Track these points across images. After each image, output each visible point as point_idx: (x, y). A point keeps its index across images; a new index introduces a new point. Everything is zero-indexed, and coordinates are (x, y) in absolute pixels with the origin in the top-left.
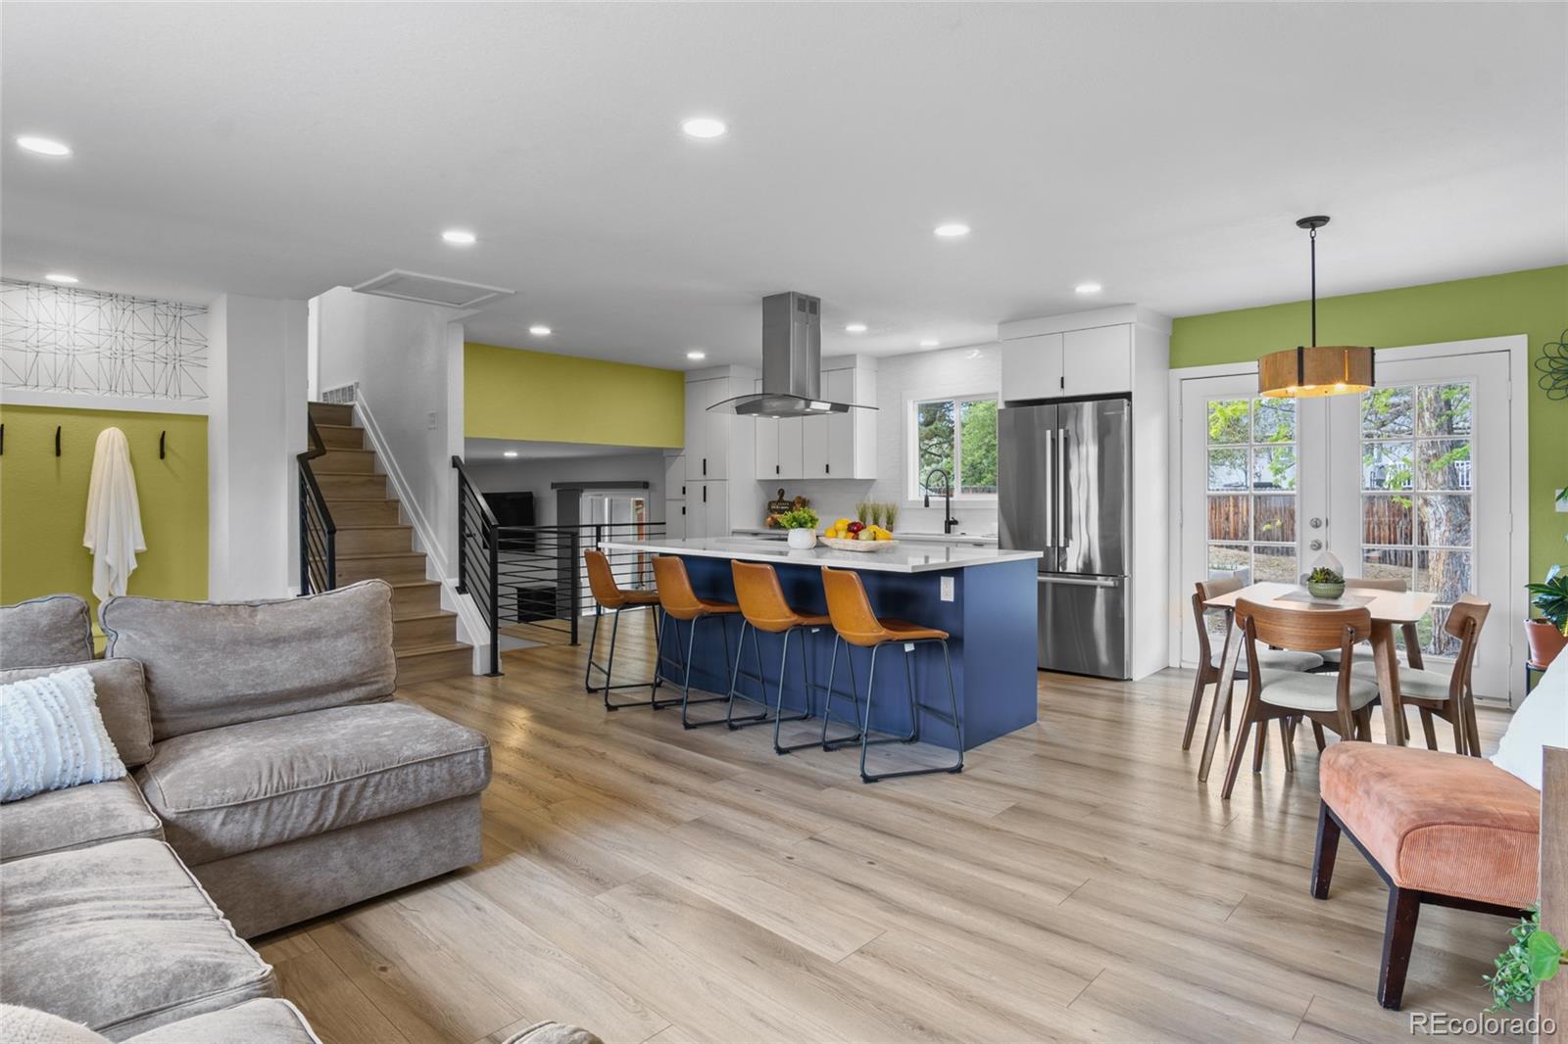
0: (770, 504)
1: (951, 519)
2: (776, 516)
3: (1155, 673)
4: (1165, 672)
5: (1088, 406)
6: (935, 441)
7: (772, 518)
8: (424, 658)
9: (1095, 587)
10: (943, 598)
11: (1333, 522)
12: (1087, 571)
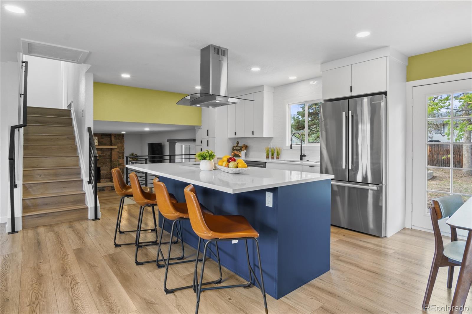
0: (233, 147)
1: (303, 154)
2: (236, 152)
3: (399, 232)
4: (403, 231)
5: (366, 99)
6: (315, 126)
7: (234, 153)
8: (65, 212)
9: (368, 190)
10: (267, 205)
12: (365, 181)
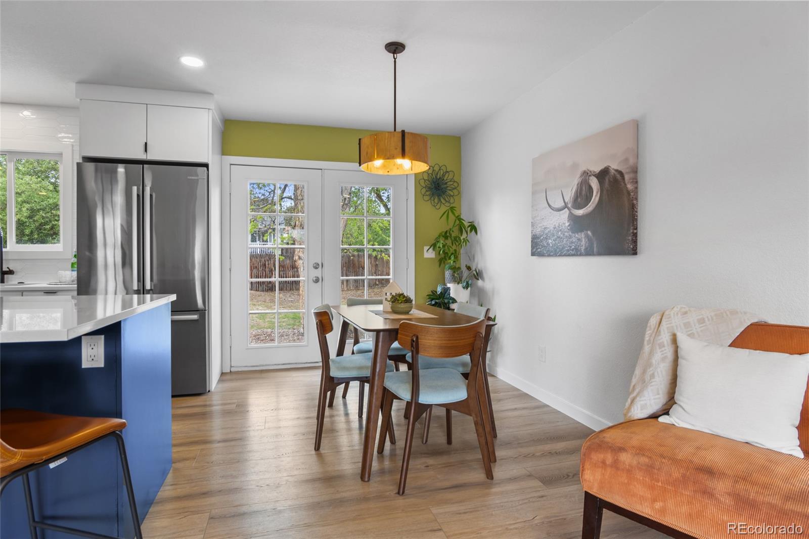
1: (7, 269)
3: (219, 382)
10: (85, 366)
11: (325, 265)
